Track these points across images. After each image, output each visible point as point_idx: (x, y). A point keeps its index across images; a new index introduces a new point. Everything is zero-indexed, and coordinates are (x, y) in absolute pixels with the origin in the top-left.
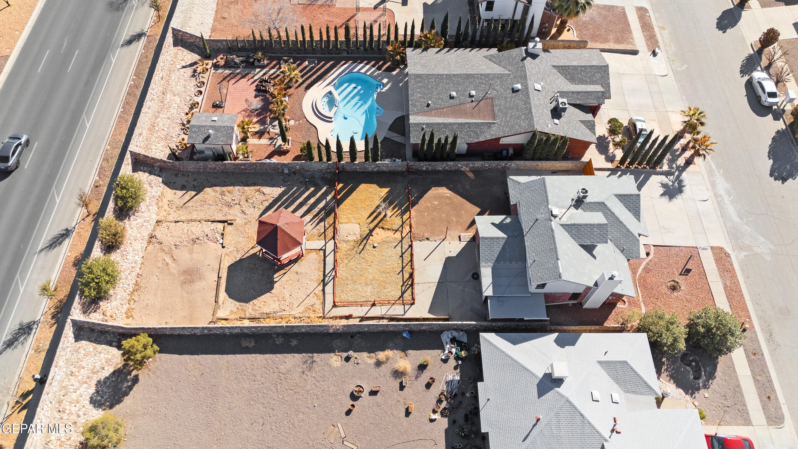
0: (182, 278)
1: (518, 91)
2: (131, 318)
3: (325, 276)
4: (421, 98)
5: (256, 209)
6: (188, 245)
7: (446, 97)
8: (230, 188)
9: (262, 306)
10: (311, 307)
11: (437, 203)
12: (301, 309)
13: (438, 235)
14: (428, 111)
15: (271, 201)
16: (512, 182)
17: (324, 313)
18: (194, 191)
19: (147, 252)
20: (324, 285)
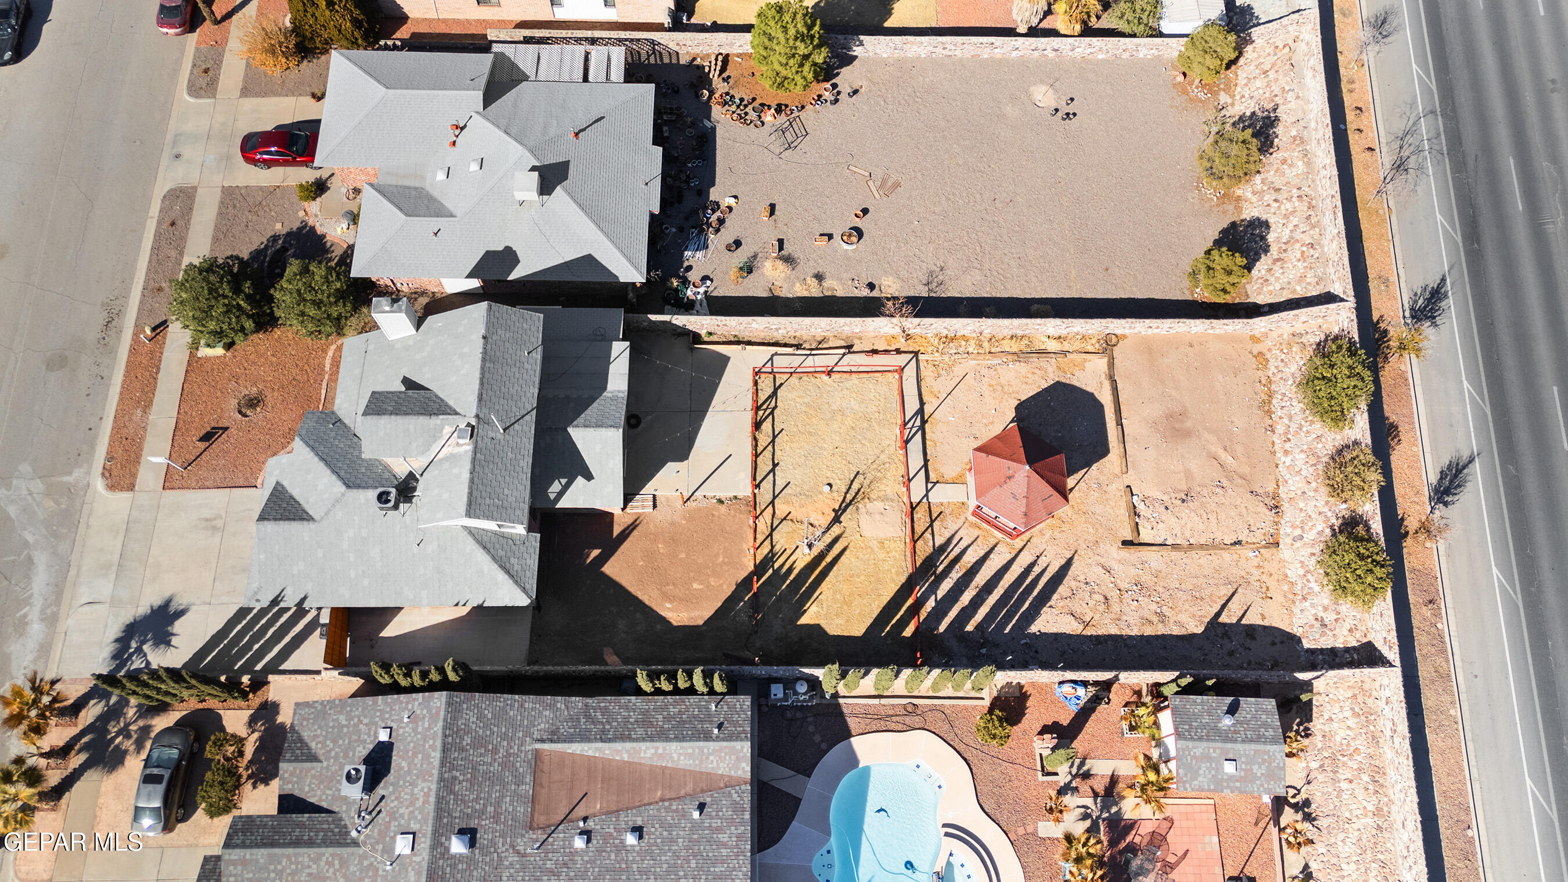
0: (1189, 424)
1: (461, 832)
2: (1255, 352)
3: (922, 428)
4: (719, 830)
5: (1082, 578)
6: (1199, 489)
7: (653, 832)
8: (1148, 631)
9: (1030, 375)
10: (943, 373)
11: (695, 586)
12: (959, 371)
13: (699, 510)
14: (702, 791)
15: (1055, 597)
16: (528, 587)
17: (917, 361)
18: (1224, 625)
19: (1272, 477)
20: (921, 411)
